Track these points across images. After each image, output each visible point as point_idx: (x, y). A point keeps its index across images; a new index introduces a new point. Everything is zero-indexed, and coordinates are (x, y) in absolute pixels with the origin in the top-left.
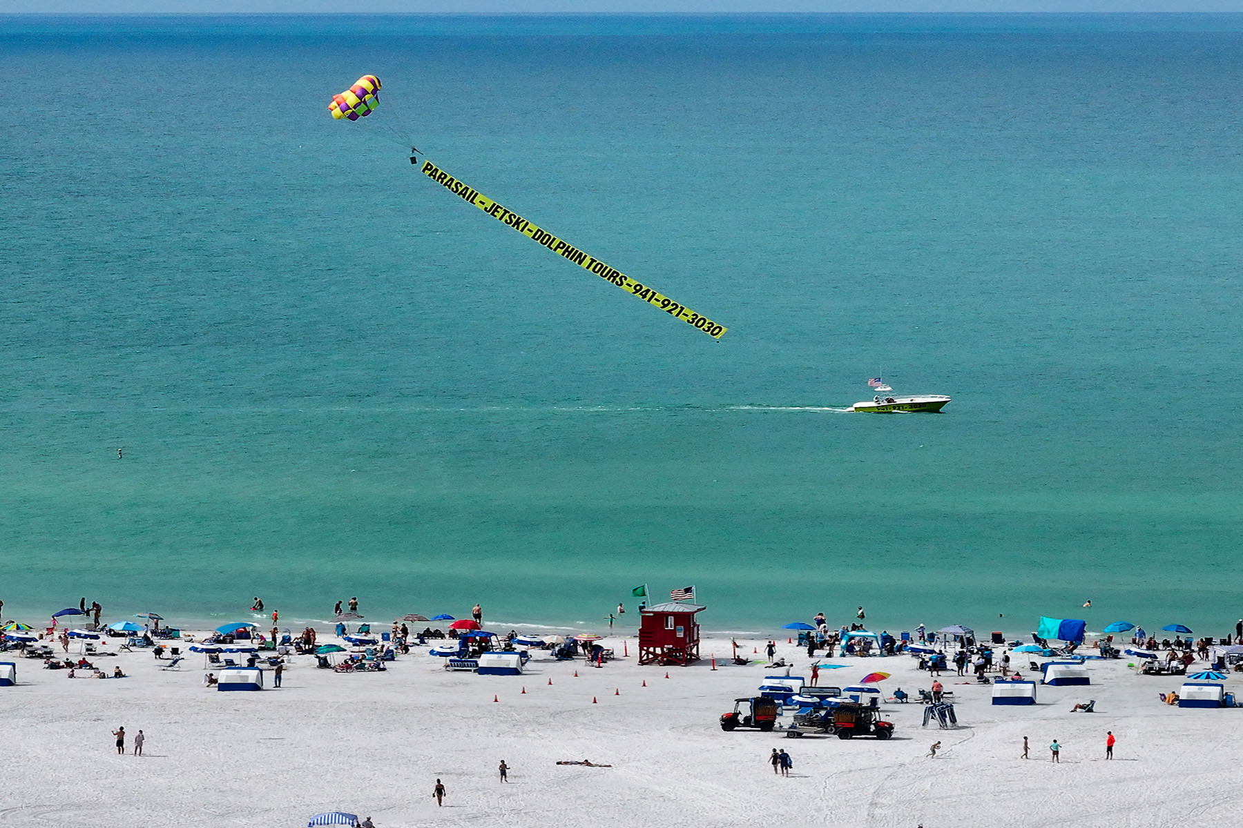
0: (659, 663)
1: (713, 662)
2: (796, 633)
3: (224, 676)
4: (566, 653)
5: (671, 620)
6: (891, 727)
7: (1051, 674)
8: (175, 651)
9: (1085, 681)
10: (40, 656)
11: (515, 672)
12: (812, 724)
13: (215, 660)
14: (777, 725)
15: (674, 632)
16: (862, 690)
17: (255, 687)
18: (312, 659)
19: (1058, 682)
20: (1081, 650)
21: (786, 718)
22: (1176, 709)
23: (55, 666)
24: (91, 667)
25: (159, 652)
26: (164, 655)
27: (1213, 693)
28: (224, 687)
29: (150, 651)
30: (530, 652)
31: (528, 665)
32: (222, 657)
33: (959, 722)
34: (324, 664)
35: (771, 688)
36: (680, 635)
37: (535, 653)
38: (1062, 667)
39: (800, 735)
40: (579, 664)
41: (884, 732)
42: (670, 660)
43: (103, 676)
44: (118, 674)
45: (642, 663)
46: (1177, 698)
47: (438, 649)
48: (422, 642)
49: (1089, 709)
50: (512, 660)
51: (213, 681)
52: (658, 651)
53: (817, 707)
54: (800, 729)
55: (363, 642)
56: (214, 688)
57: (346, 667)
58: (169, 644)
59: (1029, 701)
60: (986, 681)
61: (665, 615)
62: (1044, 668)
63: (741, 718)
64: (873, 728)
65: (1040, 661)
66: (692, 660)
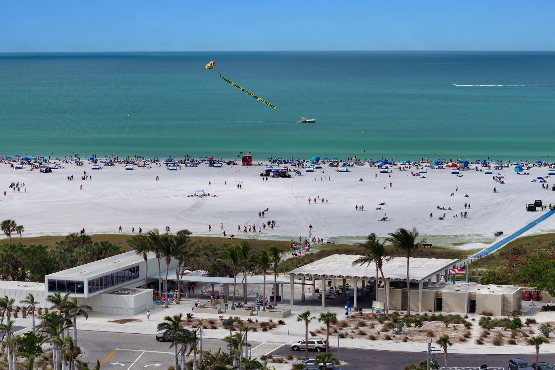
0: (245, 165)
1: (255, 165)
2: (268, 160)
3: (170, 168)
4: (229, 163)
5: (247, 158)
6: (290, 175)
7: (315, 166)
8: (160, 164)
9: (321, 168)
10: (136, 165)
11: (221, 167)
12: (276, 175)
13: (167, 165)
14: (270, 175)
15: (248, 160)
16: (284, 169)
17: (176, 170)
18: (184, 165)
19: (316, 168)
20: (319, 163)
21: (272, 174)
22: (338, 172)
23: (139, 166)
24: (145, 166)
25: (157, 164)
26: (158, 164)
27: (345, 170)
28: (170, 170)
29: (155, 164)
30: (222, 163)
31: (222, 166)
32: (168, 165)
33: (302, 175)
34: (187, 166)
35: (268, 169)
36: (249, 160)
37: (223, 164)
38: (317, 165)
39: (274, 177)
40: (231, 165)
41: (289, 176)
42: (247, 165)
43: (148, 168)
44: (151, 168)
45: (242, 165)
46: (338, 170)
47: (207, 163)
48: (203, 162)
49: (323, 172)
50: (220, 165)
51: (168, 169)
52: (245, 163)
53: (277, 172)
54: (274, 176)
55: (193, 162)
56: (169, 170)
57: (191, 166)
58: (158, 163)
59: (313, 171)
60: (304, 168)
61: (246, 157)
62: (314, 166)
63: (264, 174)
64: (287, 176)
65: (313, 164)
66: (251, 165)
